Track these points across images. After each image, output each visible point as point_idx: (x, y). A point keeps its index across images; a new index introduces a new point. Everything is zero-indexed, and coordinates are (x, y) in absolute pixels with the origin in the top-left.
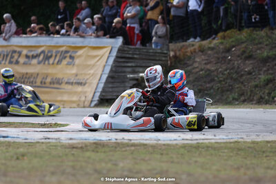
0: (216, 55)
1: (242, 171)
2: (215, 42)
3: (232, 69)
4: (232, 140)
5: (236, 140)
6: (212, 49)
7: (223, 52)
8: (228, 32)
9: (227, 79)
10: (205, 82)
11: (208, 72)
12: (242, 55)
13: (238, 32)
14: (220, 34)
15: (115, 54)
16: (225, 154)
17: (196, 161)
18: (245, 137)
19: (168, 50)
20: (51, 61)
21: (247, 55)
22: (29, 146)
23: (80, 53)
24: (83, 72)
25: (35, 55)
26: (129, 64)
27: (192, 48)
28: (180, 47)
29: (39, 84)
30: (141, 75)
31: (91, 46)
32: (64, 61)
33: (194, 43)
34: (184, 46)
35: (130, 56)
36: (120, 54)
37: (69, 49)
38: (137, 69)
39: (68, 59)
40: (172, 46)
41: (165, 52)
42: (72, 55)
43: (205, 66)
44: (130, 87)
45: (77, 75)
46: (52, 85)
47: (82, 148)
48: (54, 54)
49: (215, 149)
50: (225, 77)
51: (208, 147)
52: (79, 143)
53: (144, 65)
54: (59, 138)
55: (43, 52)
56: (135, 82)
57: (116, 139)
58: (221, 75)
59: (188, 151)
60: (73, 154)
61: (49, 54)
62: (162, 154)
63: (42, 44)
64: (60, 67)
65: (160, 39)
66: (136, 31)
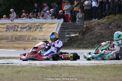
0: (105, 26)
1: (117, 77)
2: (104, 20)
3: (112, 32)
5: (114, 63)
6: (102, 23)
7: (108, 25)
8: (110, 16)
9: (110, 36)
10: (100, 38)
11: (101, 34)
12: (116, 26)
13: (114, 16)
14: (107, 17)
15: (60, 26)
16: (109, 70)
17: (96, 73)
18: (118, 62)
19: (84, 24)
20: (32, 30)
21: (118, 26)
22: (23, 67)
23: (45, 26)
24: (46, 34)
25: (25, 27)
26: (67, 31)
27: (94, 23)
28: (88, 23)
29: (26, 40)
30: (72, 35)
31: (49, 23)
32: (37, 29)
33: (95, 21)
34: (90, 22)
35: (67, 27)
36: (62, 27)
37: (39, 24)
38: (70, 33)
39: (39, 29)
40: (85, 22)
41: (82, 25)
42: (41, 27)
43: (100, 31)
44: (67, 41)
45: (43, 36)
46: (33, 41)
47: (46, 68)
48: (33, 27)
49: (105, 67)
50: (109, 36)
51: (102, 67)
52: (45, 66)
53: (73, 31)
54: (36, 64)
55: (28, 26)
56: (69, 39)
57: (61, 64)
58: (107, 35)
59: (93, 69)
60: (42, 71)
61: (31, 27)
62: (81, 70)
63: (28, 22)
64: (36, 32)
65: (80, 19)
66: (69, 16)
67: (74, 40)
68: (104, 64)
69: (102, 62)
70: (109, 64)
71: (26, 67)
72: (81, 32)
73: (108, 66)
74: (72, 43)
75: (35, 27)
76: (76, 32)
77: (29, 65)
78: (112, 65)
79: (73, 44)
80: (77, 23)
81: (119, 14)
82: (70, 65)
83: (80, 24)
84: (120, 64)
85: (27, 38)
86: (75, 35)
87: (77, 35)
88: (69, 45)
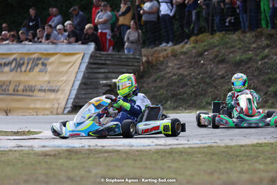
0: (188, 60)
1: (216, 175)
2: (187, 46)
3: (204, 74)
4: (205, 145)
5: (210, 144)
6: (185, 53)
7: (195, 56)
8: (200, 36)
9: (200, 83)
10: (178, 87)
11: (181, 77)
12: (215, 59)
13: (210, 36)
14: (193, 38)
15: (87, 60)
16: (198, 159)
17: (169, 167)
18: (218, 141)
19: (141, 55)
20: (24, 69)
21: (219, 59)
23: (52, 59)
24: (55, 79)
25: (7, 62)
26: (102, 71)
27: (165, 53)
28: (152, 52)
30: (114, 80)
31: (63, 52)
32: (36, 67)
34: (156, 51)
35: (103, 62)
36: (92, 61)
37: (40, 56)
38: (110, 75)
39: (40, 67)
40: (144, 51)
41: (138, 57)
42: (44, 62)
43: (178, 71)
44: (103, 93)
45: (49, 82)
46: (24, 93)
47: (54, 155)
48: (26, 62)
49: (188, 154)
50: (198, 81)
51: (181, 152)
52: (52, 151)
53: (116, 71)
54: (32, 146)
55: (15, 59)
56: (108, 88)
57: (89, 146)
58: (194, 80)
59: (162, 157)
60: (45, 162)
61: (22, 62)
62: (135, 160)
63: (14, 52)
64: (32, 74)
66: (108, 37)
68: (187, 146)
69: (181, 142)
70: (198, 146)
75: (31, 62)
78: (204, 147)
80: (126, 52)
81: (220, 31)
84: (223, 145)
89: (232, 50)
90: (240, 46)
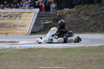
0: (74, 15)
1: (85, 58)
3: (81, 20)
4: (81, 46)
5: (82, 46)
6: (73, 12)
7: (77, 13)
8: (79, 6)
9: (79, 23)
10: (71, 25)
11: (72, 21)
12: (84, 14)
13: (83, 6)
14: (76, 7)
15: (36, 15)
16: (78, 52)
17: (67, 55)
18: (86, 45)
19: (57, 13)
20: (13, 18)
21: (86, 14)
22: (5, 50)
23: (23, 14)
24: (25, 22)
25: (6, 16)
26: (42, 19)
27: (66, 12)
28: (61, 12)
29: (8, 27)
30: (47, 22)
31: (27, 12)
32: (17, 18)
33: (66, 10)
34: (62, 11)
35: (42, 15)
36: (38, 15)
37: (19, 13)
38: (45, 20)
39: (19, 17)
40: (58, 11)
41: (55, 14)
42: (21, 16)
43: (71, 19)
44: (43, 27)
45: (22, 23)
46: (13, 27)
47: (24, 50)
48: (14, 16)
49: (74, 50)
51: (72, 49)
52: (23, 49)
53: (48, 19)
54: (16, 47)
55: (9, 15)
56: (44, 25)
57: (37, 47)
58: (76, 22)
59: (64, 51)
60: (21, 53)
61: (12, 16)
62: (55, 52)
63: (9, 12)
64: (16, 20)
65: (53, 9)
66: (44, 7)
67: (49, 26)
68: (74, 47)
69: (72, 45)
70: (78, 47)
71: (8, 49)
72: (54, 20)
73: (77, 48)
74: (46, 29)
75: (15, 16)
76: (50, 19)
77: (10, 48)
78: (81, 47)
79: (48, 30)
80: (51, 12)
81: (86, 4)
82: (45, 48)
83: (54, 13)
84: (88, 46)
85: (8, 25)
86: (49, 22)
87: (51, 22)
88: (45, 31)
89: (91, 11)
90: (94, 9)
